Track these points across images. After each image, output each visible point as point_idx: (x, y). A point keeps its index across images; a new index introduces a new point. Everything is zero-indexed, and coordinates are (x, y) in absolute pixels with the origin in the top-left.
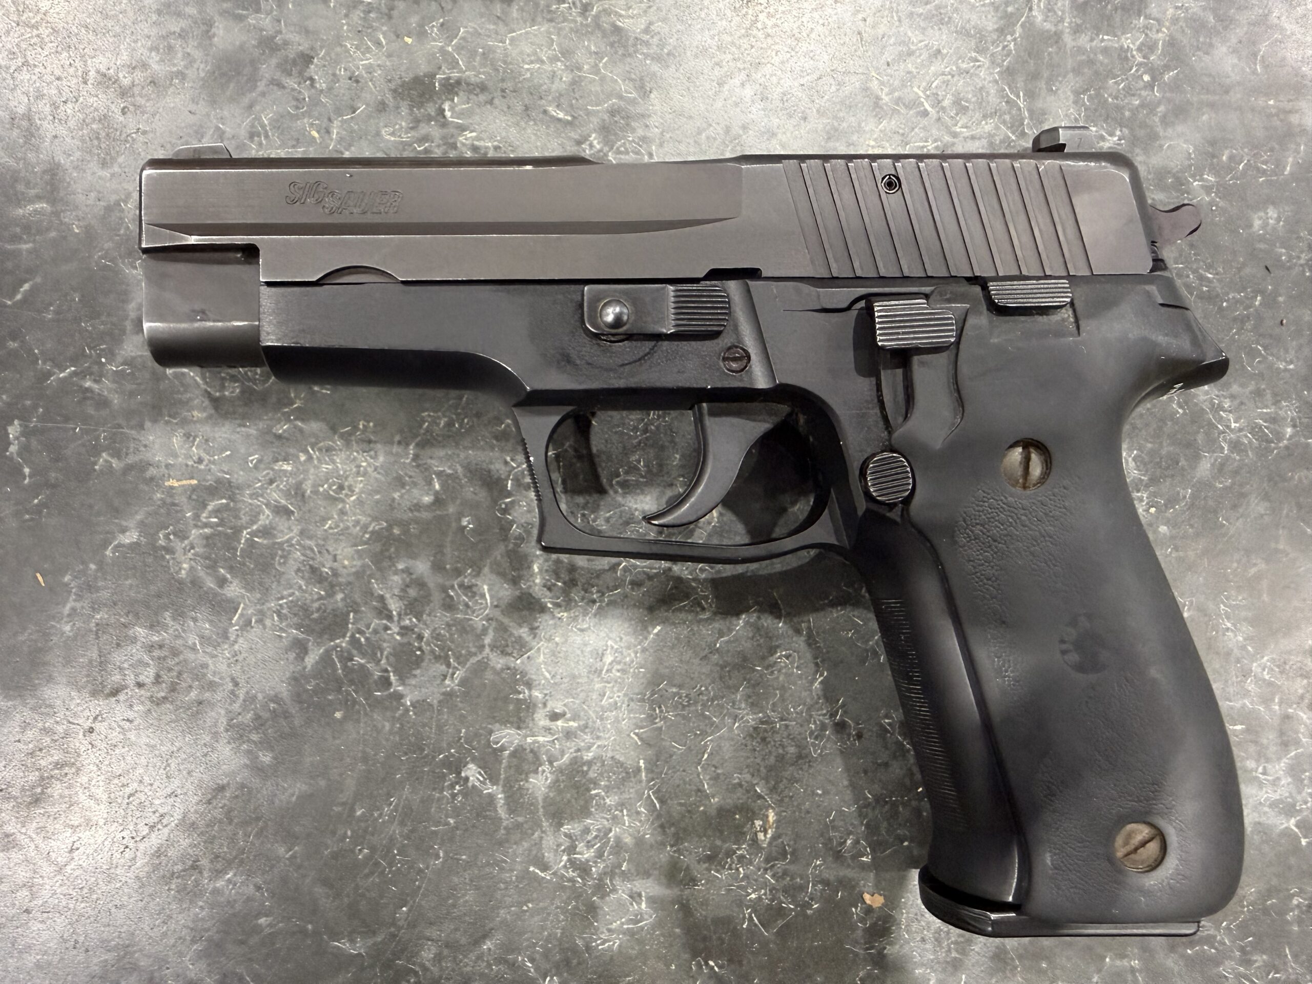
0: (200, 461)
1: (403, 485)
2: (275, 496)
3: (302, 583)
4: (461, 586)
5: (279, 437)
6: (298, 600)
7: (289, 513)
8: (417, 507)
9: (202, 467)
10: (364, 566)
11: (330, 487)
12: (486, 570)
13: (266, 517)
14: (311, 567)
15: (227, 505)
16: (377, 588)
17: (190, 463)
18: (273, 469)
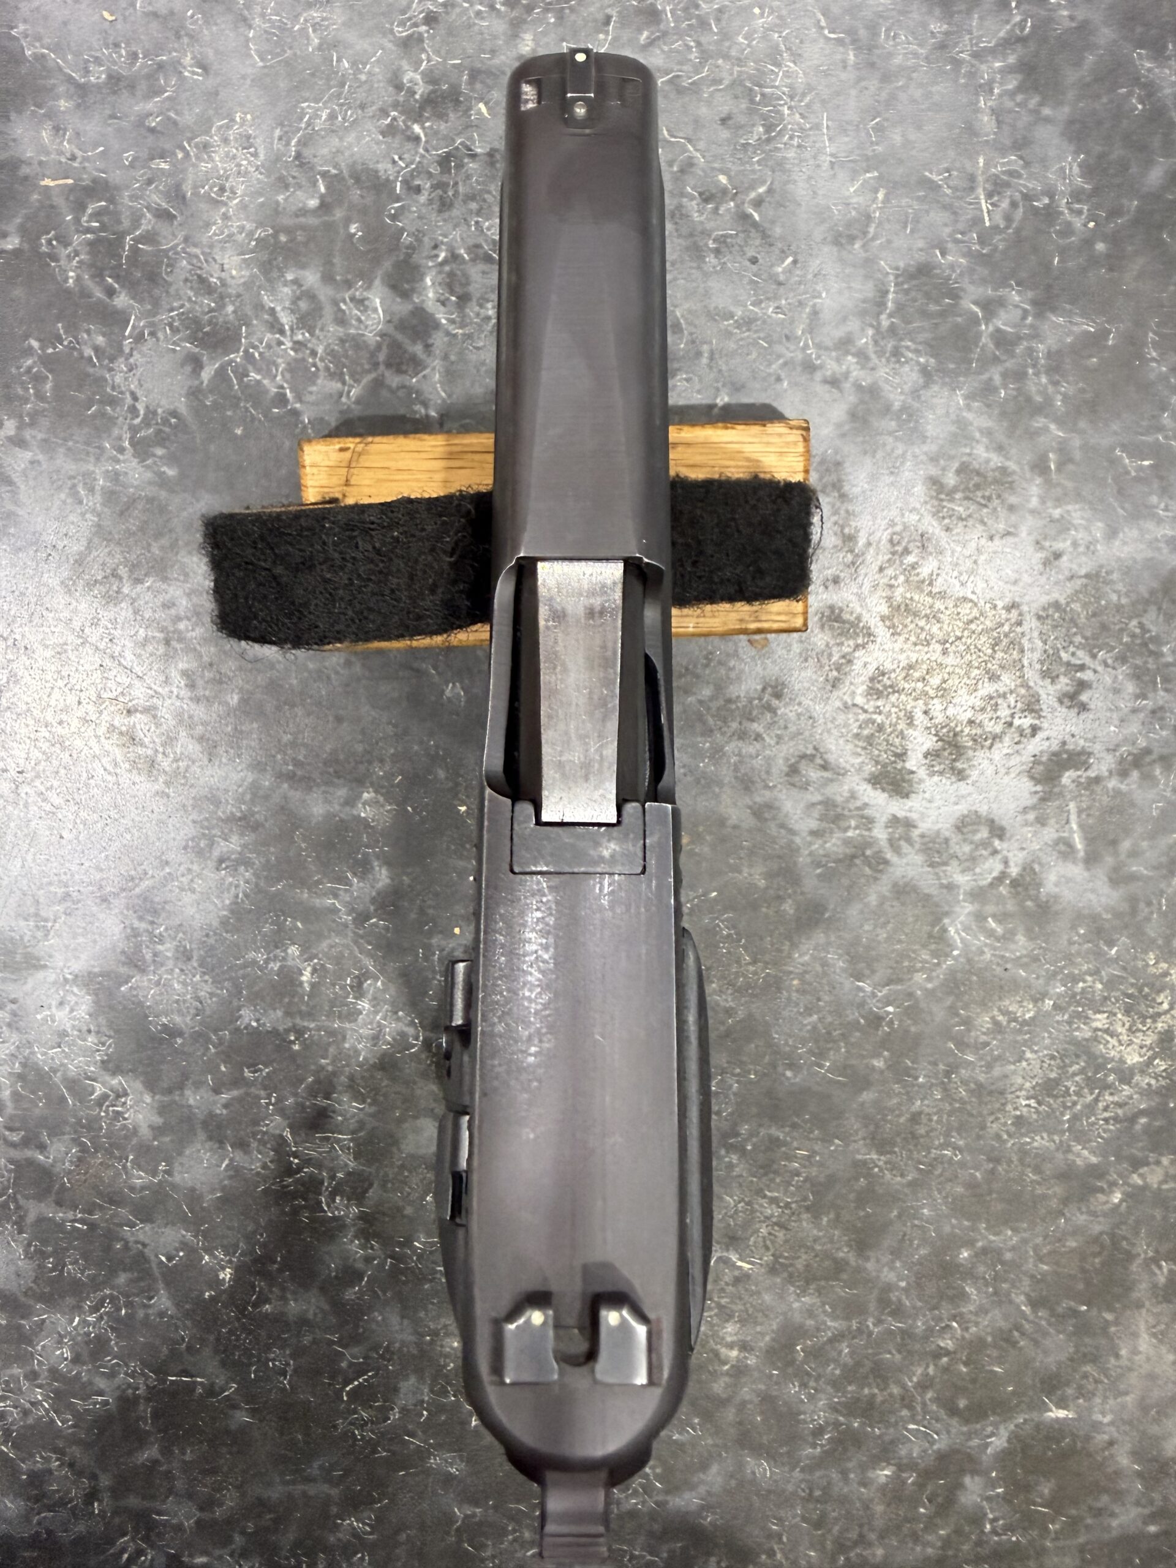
0: (73, 158)
1: (287, 187)
2: (156, 199)
3: (191, 293)
4: (352, 299)
5: (152, 130)
6: (189, 312)
7: (171, 217)
8: (303, 212)
9: (76, 165)
10: (253, 276)
11: (211, 188)
12: (377, 282)
13: (148, 222)
14: (199, 276)
15: (106, 207)
16: (266, 299)
17: (63, 160)
18: (150, 168)
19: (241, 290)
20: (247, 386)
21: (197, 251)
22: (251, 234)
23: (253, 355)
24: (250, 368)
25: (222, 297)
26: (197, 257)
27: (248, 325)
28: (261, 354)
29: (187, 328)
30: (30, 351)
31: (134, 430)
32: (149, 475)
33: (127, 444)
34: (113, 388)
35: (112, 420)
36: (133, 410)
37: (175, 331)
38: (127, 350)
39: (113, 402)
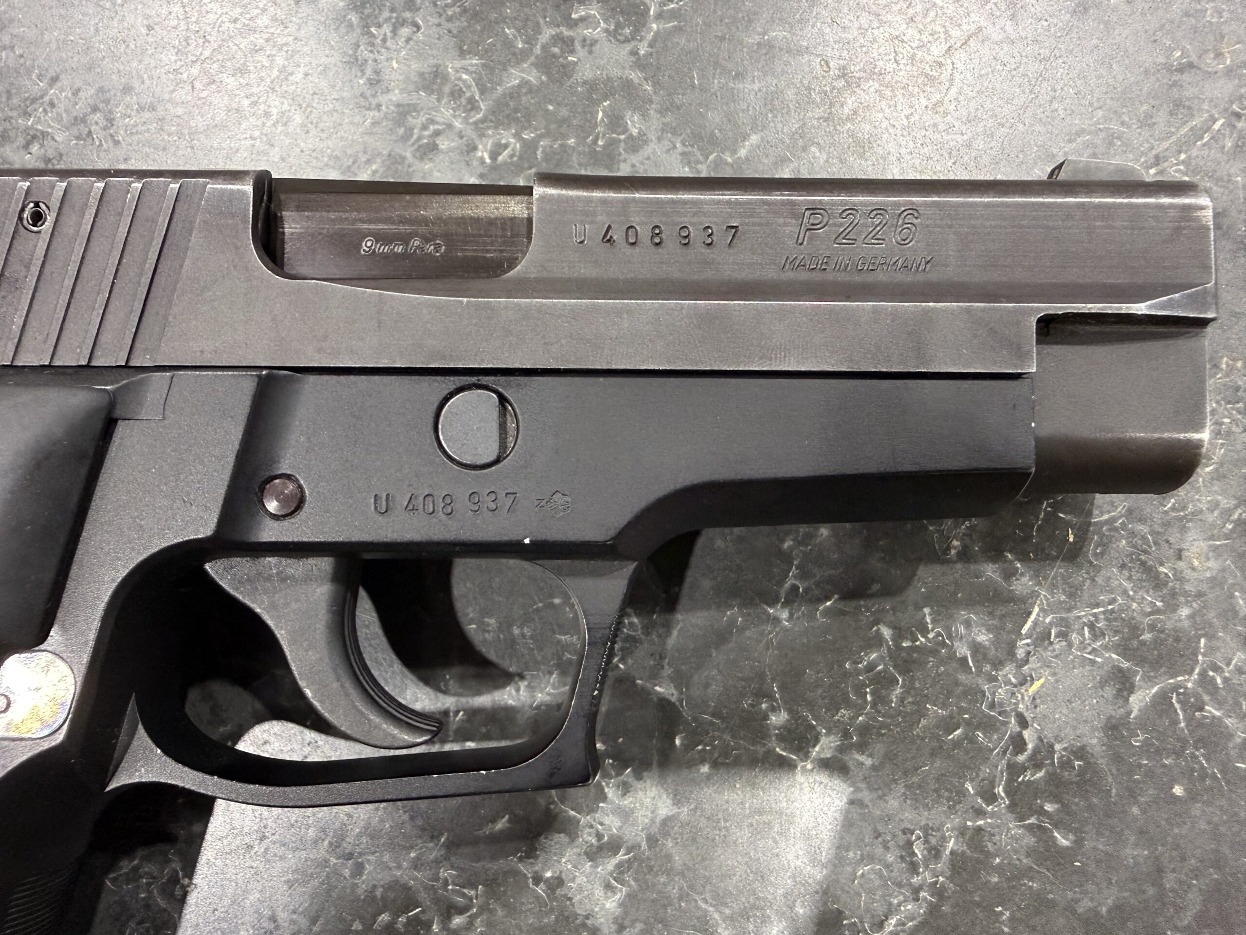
19: (1204, 587)
20: (1200, 724)
21: (1143, 529)
22: (1229, 512)
23: (1213, 679)
24: (1206, 698)
25: (1174, 594)
26: (1144, 538)
27: (1210, 637)
28: (1226, 680)
29: (1116, 632)
30: (878, 641)
31: (1014, 770)
32: (1030, 840)
33: (1000, 790)
34: (992, 706)
35: (982, 754)
36: (1019, 744)
37: (1097, 634)
38: (1020, 653)
39: (989, 725)
